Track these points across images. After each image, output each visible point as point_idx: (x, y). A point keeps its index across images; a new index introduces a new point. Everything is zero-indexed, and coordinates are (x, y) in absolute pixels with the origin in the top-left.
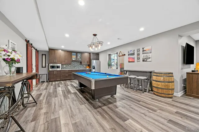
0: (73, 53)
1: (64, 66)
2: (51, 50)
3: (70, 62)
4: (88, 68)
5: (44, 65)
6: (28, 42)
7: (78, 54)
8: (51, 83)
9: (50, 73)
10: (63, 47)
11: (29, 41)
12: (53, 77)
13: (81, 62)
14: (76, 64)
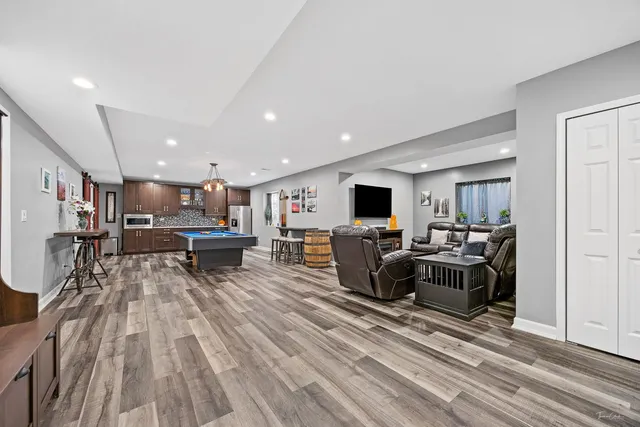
0: (183, 190)
1: (162, 219)
2: (128, 182)
3: (176, 210)
4: (222, 225)
5: (110, 217)
6: (85, 175)
7: (196, 191)
8: (128, 256)
9: (124, 234)
10: (157, 177)
11: (87, 174)
12: (133, 245)
13: (204, 210)
14: (191, 214)
